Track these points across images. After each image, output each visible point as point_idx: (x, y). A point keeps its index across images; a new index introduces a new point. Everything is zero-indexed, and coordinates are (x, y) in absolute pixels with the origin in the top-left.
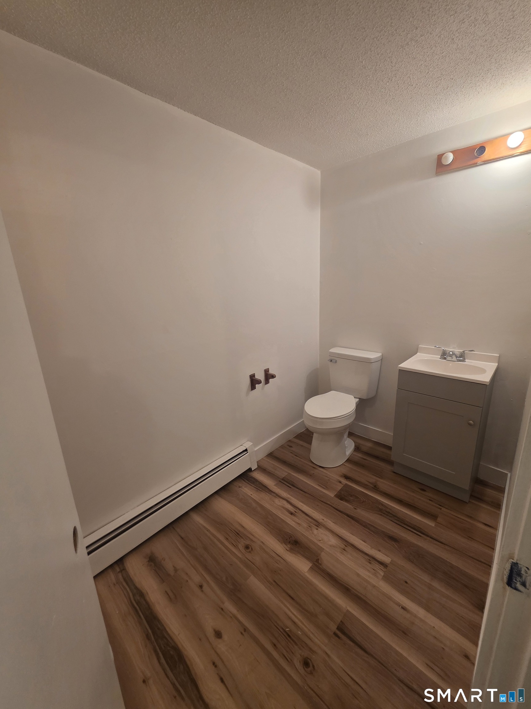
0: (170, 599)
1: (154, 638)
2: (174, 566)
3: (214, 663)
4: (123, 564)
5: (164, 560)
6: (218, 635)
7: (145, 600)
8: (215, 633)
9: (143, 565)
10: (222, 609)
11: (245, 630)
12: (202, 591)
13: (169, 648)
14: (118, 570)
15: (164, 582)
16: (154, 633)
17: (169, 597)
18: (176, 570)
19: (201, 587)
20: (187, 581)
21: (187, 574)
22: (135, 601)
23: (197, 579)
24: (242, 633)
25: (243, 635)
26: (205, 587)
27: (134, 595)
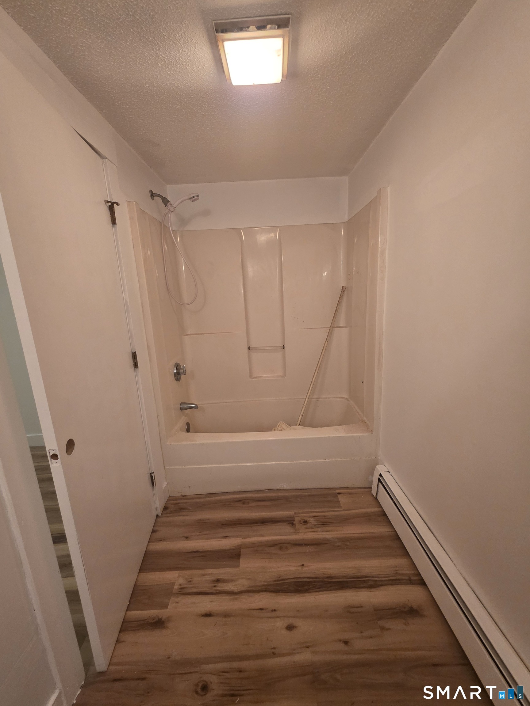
0: (352, 607)
1: (326, 581)
2: (390, 629)
3: (275, 610)
4: (419, 584)
5: (405, 624)
6: (290, 628)
7: (364, 587)
8: (293, 626)
9: (409, 601)
10: (308, 647)
11: (274, 653)
12: (340, 641)
13: (311, 587)
14: (413, 578)
15: (374, 610)
16: (330, 582)
17: (355, 607)
18: (383, 629)
19: (346, 643)
20: (362, 633)
21: (371, 637)
22: (369, 580)
23: (359, 644)
24: (274, 648)
25: (272, 649)
26: (342, 646)
27: (375, 581)
